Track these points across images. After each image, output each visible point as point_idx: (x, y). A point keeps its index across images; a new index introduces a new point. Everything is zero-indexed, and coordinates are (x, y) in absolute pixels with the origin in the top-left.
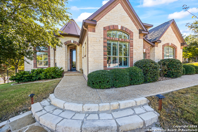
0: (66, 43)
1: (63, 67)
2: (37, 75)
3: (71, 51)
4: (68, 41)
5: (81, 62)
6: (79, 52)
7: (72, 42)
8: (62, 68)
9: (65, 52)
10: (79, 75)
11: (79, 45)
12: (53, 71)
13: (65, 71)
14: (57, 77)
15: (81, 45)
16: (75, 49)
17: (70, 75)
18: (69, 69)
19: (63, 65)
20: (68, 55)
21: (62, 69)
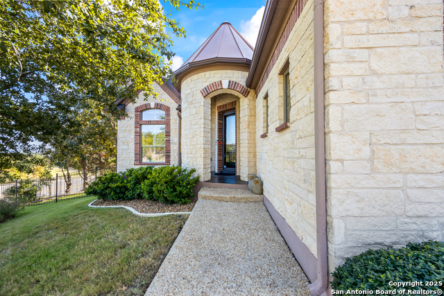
0: (206, 92)
1: (196, 167)
2: (135, 184)
3: (223, 117)
4: (214, 84)
5: (252, 150)
6: (246, 118)
7: (225, 85)
8: (193, 171)
9: (202, 121)
10: (247, 201)
11: (246, 94)
12: (166, 183)
13: (202, 180)
14: (176, 200)
15: (252, 92)
16: (234, 109)
17: (215, 199)
18: (216, 171)
19: (198, 159)
20: (212, 129)
21: (195, 175)
